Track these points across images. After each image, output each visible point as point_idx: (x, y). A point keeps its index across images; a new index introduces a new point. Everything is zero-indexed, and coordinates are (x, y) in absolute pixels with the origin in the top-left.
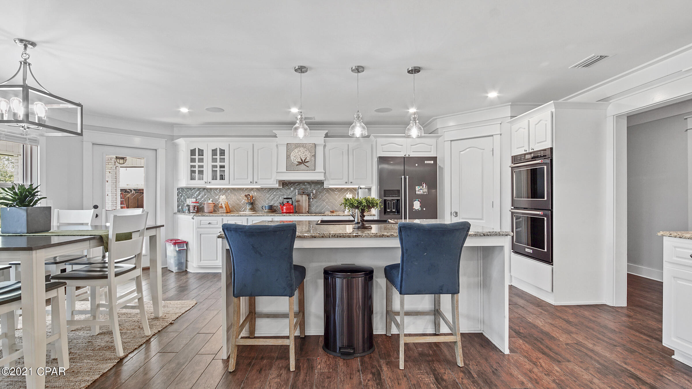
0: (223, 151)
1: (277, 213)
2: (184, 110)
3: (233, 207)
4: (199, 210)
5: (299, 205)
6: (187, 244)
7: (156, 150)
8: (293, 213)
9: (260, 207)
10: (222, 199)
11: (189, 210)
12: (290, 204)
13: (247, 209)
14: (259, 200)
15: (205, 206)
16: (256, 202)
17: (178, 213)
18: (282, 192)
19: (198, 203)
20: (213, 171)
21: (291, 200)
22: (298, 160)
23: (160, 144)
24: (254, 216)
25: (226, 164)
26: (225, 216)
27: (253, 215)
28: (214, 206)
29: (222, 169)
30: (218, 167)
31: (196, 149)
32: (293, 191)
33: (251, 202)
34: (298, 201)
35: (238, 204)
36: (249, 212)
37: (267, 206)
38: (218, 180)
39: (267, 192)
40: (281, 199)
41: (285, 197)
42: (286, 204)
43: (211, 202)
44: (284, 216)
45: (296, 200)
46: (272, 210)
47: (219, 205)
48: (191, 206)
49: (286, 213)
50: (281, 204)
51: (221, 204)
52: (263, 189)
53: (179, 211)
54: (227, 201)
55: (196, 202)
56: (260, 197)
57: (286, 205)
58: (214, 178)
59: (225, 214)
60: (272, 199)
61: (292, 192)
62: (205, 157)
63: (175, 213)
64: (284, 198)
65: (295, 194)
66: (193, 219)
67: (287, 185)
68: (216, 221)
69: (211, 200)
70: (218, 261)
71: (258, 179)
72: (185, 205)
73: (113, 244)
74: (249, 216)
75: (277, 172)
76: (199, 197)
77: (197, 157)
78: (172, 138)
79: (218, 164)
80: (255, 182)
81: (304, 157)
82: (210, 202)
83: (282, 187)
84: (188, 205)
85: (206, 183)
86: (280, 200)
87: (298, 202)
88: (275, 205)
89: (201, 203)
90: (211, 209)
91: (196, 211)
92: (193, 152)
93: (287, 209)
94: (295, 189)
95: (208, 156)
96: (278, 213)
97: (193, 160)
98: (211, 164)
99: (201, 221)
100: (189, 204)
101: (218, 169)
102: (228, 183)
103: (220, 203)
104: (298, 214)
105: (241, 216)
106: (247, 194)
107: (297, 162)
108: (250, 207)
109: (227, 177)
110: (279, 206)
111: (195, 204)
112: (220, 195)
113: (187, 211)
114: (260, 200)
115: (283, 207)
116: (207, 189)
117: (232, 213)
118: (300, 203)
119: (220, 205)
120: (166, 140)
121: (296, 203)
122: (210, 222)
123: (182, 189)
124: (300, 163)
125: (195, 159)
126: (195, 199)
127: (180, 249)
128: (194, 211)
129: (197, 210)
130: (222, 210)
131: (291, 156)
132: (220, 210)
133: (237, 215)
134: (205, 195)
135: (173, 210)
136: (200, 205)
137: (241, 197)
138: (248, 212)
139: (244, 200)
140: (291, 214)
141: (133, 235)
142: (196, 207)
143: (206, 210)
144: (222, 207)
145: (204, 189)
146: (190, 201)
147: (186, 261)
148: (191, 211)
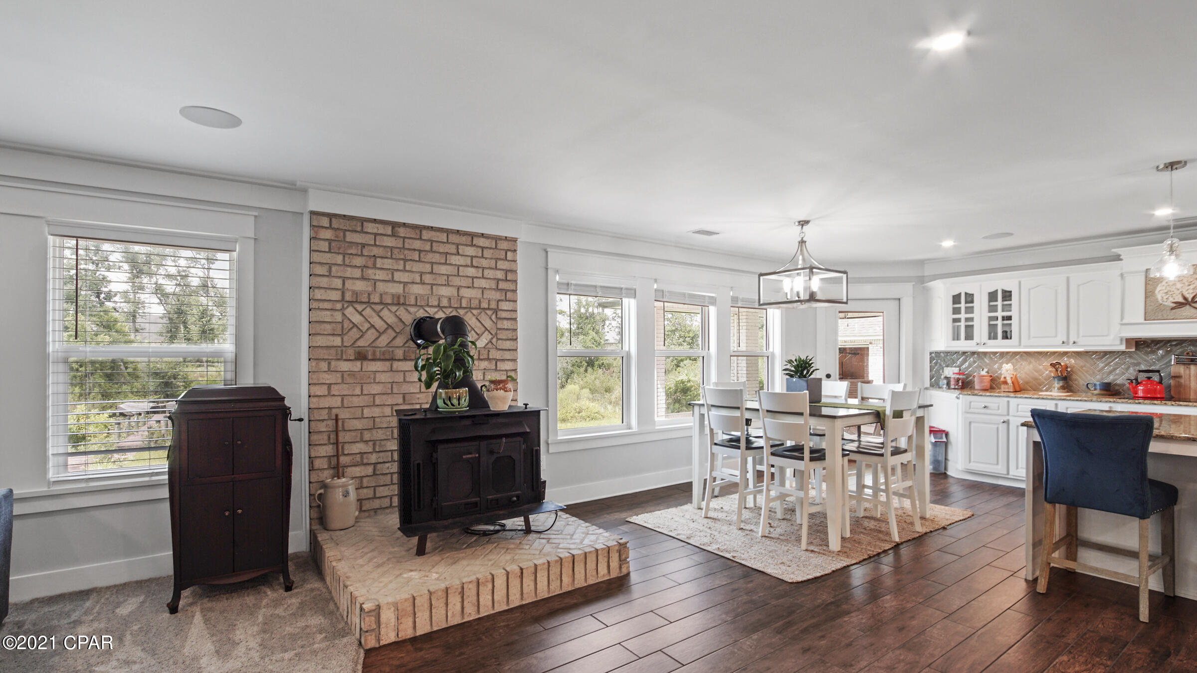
0: (1007, 294)
1: (1122, 397)
2: (948, 244)
3: (1027, 383)
4: (965, 385)
5: (1179, 385)
6: (947, 434)
7: (899, 299)
8: (1162, 399)
9: (1083, 385)
10: (1007, 370)
11: (948, 384)
12: (1155, 381)
13: (1054, 388)
14: (1080, 373)
15: (976, 380)
16: (1074, 377)
17: (931, 388)
18: (1134, 359)
19: (963, 374)
20: (990, 325)
21: (1158, 374)
22: (1174, 299)
23: (906, 291)
24: (1070, 400)
25: (1014, 313)
26: (1012, 397)
27: (1069, 398)
28: (991, 380)
29: (1005, 322)
30: (1000, 318)
31: (960, 293)
32: (1163, 357)
33: (1064, 375)
34: (1177, 377)
35: (1036, 379)
36: (1058, 392)
37: (1098, 383)
38: (1000, 340)
39: (1098, 358)
40: (1132, 373)
41: (1143, 367)
42: (1144, 381)
43: (986, 374)
44: (1140, 403)
45: (1172, 374)
46: (1110, 391)
47: (1000, 379)
48: (952, 380)
49: (1145, 398)
50: (1132, 382)
51: (1005, 378)
52: (1090, 353)
53: (932, 385)
54: (1015, 374)
55: (959, 374)
56: (1082, 367)
57: (1144, 383)
58: (992, 335)
59: (1012, 395)
60: (1110, 372)
61: (1160, 359)
62: (976, 304)
63: (926, 389)
64: (1140, 371)
65: (1168, 364)
66: (958, 398)
67: (1148, 346)
68: (997, 405)
69: (986, 370)
70: (999, 467)
71: (1078, 337)
72: (942, 377)
73: (891, 422)
74: (1061, 399)
75: (1122, 324)
76: (964, 366)
77: (963, 305)
78: (921, 280)
79: (1000, 314)
80: (1072, 342)
81: (1191, 291)
82: (983, 373)
83: (1133, 350)
84: (947, 378)
85: (978, 344)
86: (1130, 374)
87: (1177, 379)
88: (1118, 382)
89: (968, 375)
90: (987, 384)
91: (960, 387)
92: (956, 299)
93: (1144, 391)
94: (1168, 353)
95: (981, 304)
96: (1124, 398)
97: (956, 311)
98: (986, 314)
99: (970, 402)
100: (948, 376)
101: (999, 322)
102: (1017, 344)
103: (1003, 376)
104: (1173, 403)
105: (1043, 399)
106: (1054, 362)
107: (1173, 302)
108: (1061, 383)
109: (1015, 334)
110: (1128, 385)
111: (958, 376)
112: (1002, 363)
113: (945, 386)
114: (1083, 374)
115: (1136, 387)
116: (978, 353)
117: (1024, 394)
118: (1182, 381)
119: (1002, 379)
120: (914, 283)
121: (1172, 382)
122: (986, 404)
123: (938, 353)
124: (1179, 305)
125: (960, 308)
126: (958, 368)
127: (937, 440)
128: (956, 387)
129: (962, 385)
130: (1006, 386)
131: (1157, 292)
132: (1003, 386)
133: (1036, 396)
134: (975, 362)
135: (923, 383)
136: (967, 378)
137: (1041, 367)
138: (1055, 393)
139: (1049, 372)
140: (1156, 402)
141: (905, 414)
142: (960, 381)
143: (977, 386)
144: (1005, 383)
145: (973, 353)
146: (950, 372)
147: (946, 459)
148: (952, 387)
